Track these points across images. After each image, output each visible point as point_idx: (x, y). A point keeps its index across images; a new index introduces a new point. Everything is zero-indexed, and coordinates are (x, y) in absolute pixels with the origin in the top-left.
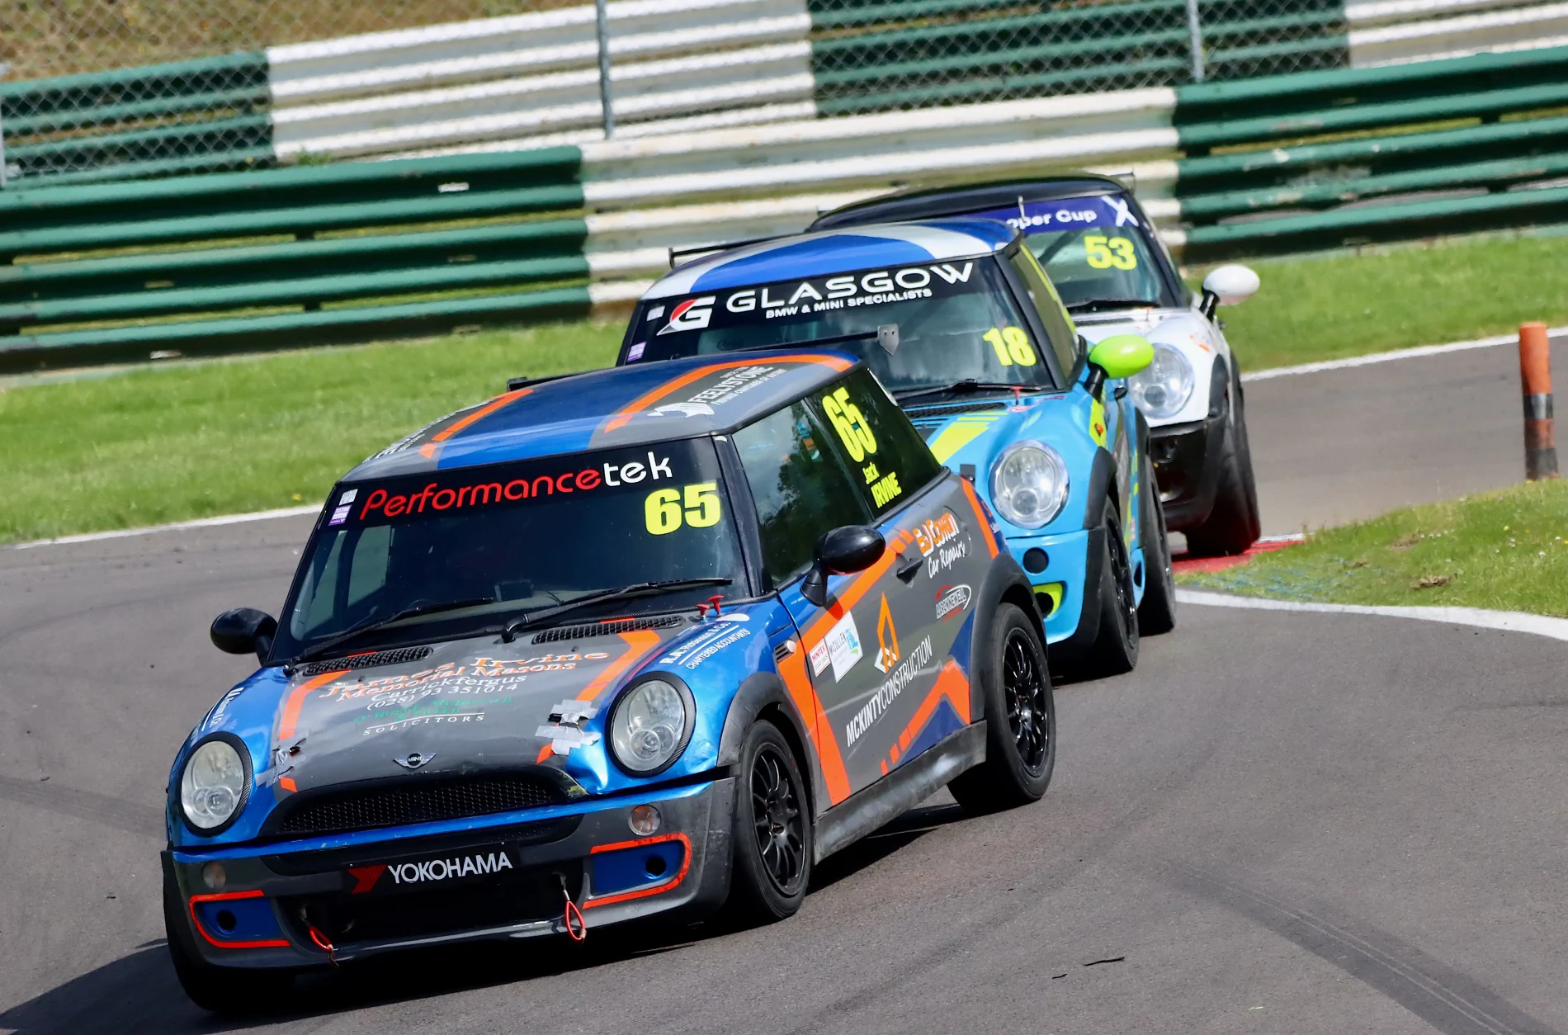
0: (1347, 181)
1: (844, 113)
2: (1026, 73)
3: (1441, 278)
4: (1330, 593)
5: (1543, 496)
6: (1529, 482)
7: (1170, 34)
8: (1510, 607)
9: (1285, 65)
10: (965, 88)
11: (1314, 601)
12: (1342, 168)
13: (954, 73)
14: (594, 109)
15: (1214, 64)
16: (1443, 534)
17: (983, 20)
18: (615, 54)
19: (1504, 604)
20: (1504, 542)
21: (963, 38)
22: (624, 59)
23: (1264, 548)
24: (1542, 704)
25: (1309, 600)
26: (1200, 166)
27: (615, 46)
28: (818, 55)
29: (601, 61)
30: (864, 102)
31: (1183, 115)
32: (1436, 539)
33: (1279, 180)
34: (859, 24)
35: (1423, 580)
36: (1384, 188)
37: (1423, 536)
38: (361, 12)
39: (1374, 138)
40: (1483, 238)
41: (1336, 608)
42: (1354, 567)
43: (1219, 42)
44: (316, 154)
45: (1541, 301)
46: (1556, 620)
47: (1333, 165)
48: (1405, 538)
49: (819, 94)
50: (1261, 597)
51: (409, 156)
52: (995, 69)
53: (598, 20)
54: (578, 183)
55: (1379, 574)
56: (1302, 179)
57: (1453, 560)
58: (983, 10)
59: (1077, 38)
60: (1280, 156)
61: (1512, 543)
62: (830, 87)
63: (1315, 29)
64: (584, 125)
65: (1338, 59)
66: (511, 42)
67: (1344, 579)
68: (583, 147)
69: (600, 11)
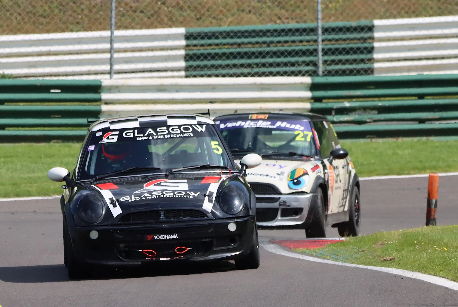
0: (369, 115)
1: (195, 76)
2: (260, 67)
3: (400, 152)
4: (352, 260)
5: (429, 232)
6: (425, 227)
7: (311, 58)
8: (415, 270)
9: (351, 72)
10: (238, 71)
11: (347, 263)
12: (368, 111)
13: (235, 66)
14: (107, 67)
15: (326, 70)
16: (393, 242)
17: (246, 48)
18: (116, 49)
19: (413, 269)
20: (415, 247)
21: (239, 53)
22: (119, 51)
23: (331, 242)
24: (423, 305)
25: (345, 262)
26: (318, 105)
27: (116, 46)
28: (187, 55)
29: (111, 51)
30: (202, 73)
31: (314, 87)
32: (391, 244)
33: (345, 113)
34: (202, 45)
35: (385, 258)
36: (382, 119)
37: (386, 243)
38: (27, 26)
39: (380, 101)
40: (416, 139)
41: (354, 265)
42: (361, 252)
43: (328, 63)
44: (7, 75)
45: (434, 163)
46: (430, 276)
47: (365, 109)
48: (380, 243)
49: (187, 69)
50: (328, 259)
51: (41, 78)
52: (249, 65)
53: (111, 36)
54: (99, 93)
55: (370, 255)
56: (354, 113)
57: (396, 252)
58: (246, 44)
59: (279, 57)
60: (347, 104)
61: (417, 247)
62: (191, 66)
63: (362, 61)
64: (103, 73)
65: (369, 72)
66: (80, 41)
67: (357, 255)
68: (102, 81)
69: (112, 33)
